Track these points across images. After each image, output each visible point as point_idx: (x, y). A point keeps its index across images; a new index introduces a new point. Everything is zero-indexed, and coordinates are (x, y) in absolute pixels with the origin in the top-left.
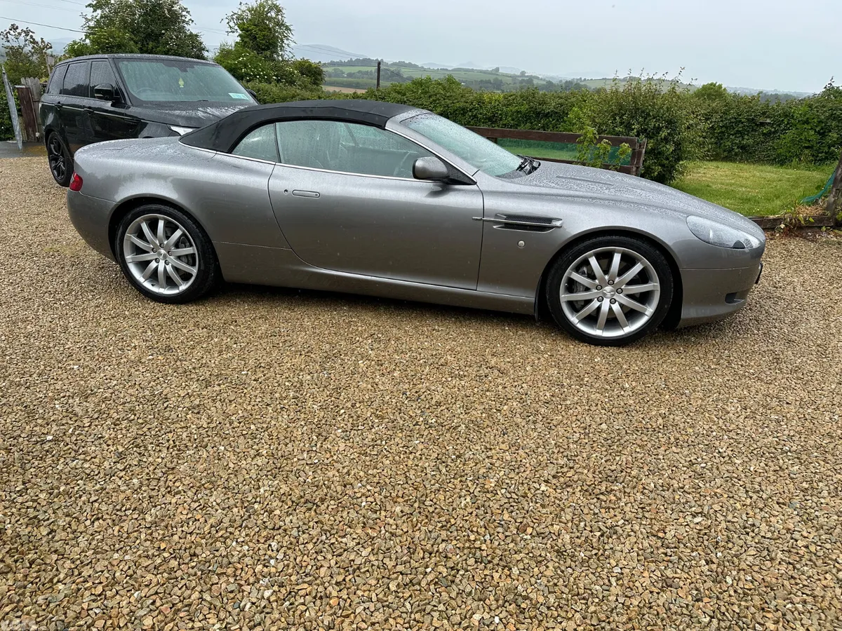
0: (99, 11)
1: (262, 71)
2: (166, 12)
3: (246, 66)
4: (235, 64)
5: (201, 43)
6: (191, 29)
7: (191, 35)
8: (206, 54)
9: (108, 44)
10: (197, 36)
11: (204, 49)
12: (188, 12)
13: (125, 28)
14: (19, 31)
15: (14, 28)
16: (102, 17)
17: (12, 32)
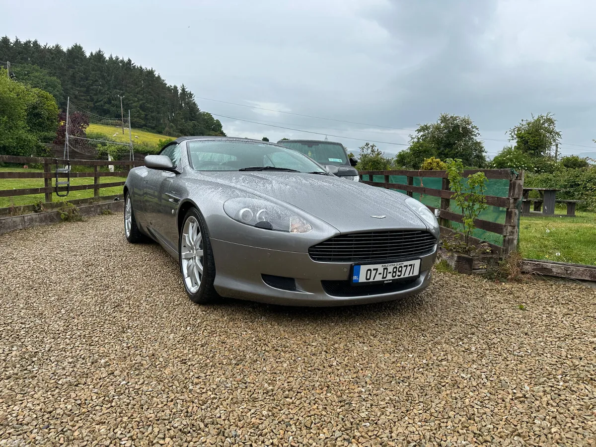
0: (422, 133)
1: (524, 164)
2: (461, 129)
3: (511, 161)
4: (502, 160)
5: (483, 147)
6: (478, 139)
7: (477, 143)
8: (484, 154)
9: (418, 150)
10: (480, 143)
11: (483, 152)
12: (477, 129)
13: (434, 141)
14: (369, 146)
15: (367, 145)
16: (421, 136)
17: (366, 147)
